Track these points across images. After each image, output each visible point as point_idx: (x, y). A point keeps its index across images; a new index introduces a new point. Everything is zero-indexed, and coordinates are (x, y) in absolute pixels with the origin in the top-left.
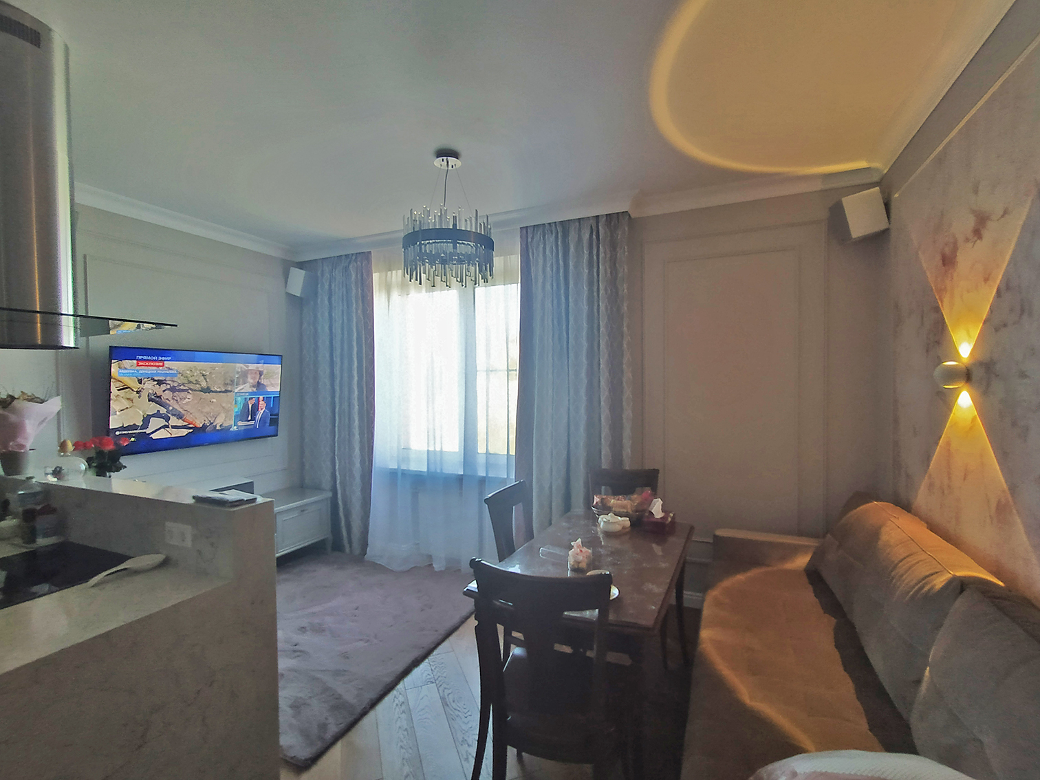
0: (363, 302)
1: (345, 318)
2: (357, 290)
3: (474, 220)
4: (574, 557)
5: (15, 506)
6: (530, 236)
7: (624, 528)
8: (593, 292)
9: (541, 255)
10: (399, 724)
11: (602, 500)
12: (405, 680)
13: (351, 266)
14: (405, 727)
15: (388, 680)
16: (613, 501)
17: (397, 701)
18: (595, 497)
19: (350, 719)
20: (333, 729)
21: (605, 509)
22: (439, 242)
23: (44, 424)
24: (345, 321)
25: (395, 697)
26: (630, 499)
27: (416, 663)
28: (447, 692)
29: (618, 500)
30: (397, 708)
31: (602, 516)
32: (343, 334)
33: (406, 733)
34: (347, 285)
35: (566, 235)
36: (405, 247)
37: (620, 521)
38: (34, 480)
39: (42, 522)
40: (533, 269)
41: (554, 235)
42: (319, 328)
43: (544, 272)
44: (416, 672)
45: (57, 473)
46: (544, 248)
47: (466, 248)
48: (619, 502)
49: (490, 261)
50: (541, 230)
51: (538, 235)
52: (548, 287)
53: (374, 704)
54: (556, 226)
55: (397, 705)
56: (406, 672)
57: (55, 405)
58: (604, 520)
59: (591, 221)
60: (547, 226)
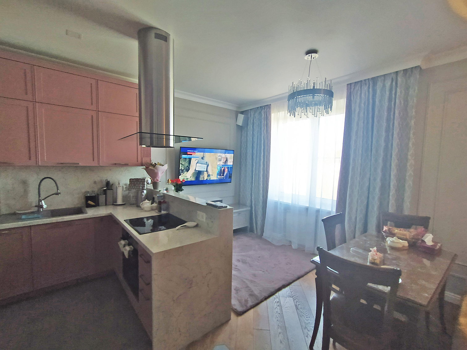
0: (266, 127)
1: (259, 134)
2: (264, 122)
3: (324, 83)
4: (371, 256)
5: (156, 200)
6: (353, 88)
7: (404, 246)
8: (390, 115)
9: (358, 98)
10: (276, 310)
11: (389, 229)
12: (279, 292)
13: (262, 111)
14: (279, 312)
15: (273, 290)
16: (396, 231)
17: (275, 300)
18: (384, 227)
19: (257, 302)
20: (250, 304)
21: (392, 235)
22: (305, 96)
23: (163, 173)
24: (259, 135)
25: (275, 298)
26: (409, 231)
27: (284, 286)
28: (298, 303)
29: (400, 230)
30: (276, 303)
31: (389, 238)
32: (258, 141)
33: (279, 315)
34: (260, 120)
35: (375, 84)
36: (289, 100)
37: (401, 242)
38: (161, 192)
39: (163, 206)
40: (353, 105)
41: (367, 86)
42: (248, 139)
43: (360, 106)
44: (284, 290)
45: (167, 190)
46: (361, 94)
47: (319, 97)
48: (400, 232)
49: (331, 103)
50: (359, 84)
51: (358, 87)
52: (362, 115)
53: (266, 298)
54: (369, 81)
55: (276, 302)
56: (279, 289)
57: (166, 167)
58: (391, 240)
59: (392, 75)
60: (363, 82)
